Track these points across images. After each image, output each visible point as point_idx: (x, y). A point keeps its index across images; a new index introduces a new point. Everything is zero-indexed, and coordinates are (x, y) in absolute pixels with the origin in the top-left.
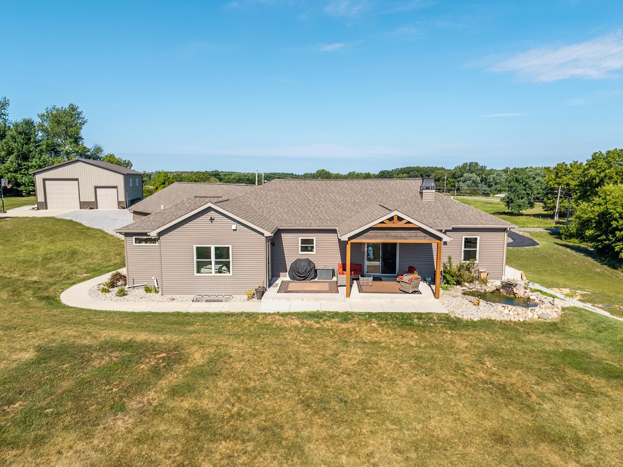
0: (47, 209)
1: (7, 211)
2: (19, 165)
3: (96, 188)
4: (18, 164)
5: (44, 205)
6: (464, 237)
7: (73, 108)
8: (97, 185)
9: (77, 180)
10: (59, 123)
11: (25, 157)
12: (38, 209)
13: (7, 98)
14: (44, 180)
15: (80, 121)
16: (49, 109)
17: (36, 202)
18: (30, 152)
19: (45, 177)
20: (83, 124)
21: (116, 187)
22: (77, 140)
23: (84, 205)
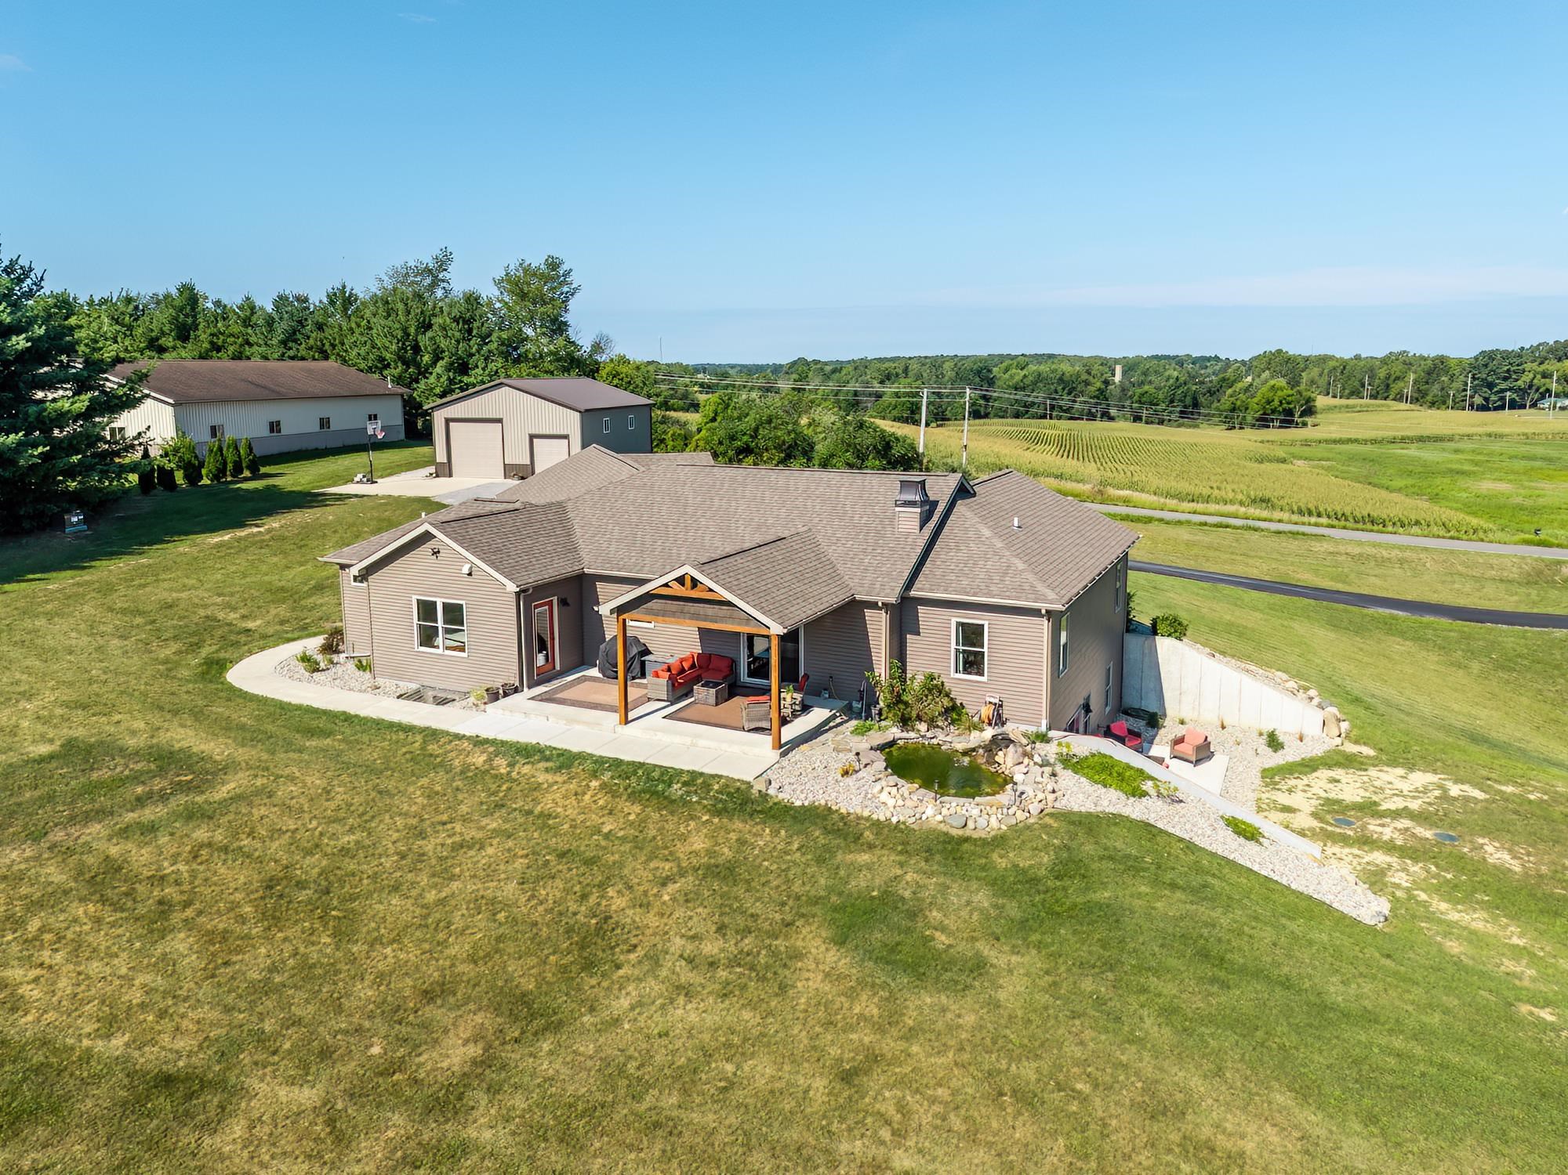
0: (450, 476)
1: (379, 480)
2: (451, 381)
3: (532, 437)
4: (449, 379)
5: (445, 470)
6: (954, 621)
7: (553, 264)
8: (534, 432)
9: (500, 421)
10: (523, 296)
11: (464, 368)
12: (437, 476)
13: (449, 250)
14: (448, 421)
15: (565, 289)
16: (511, 267)
17: (432, 461)
18: (472, 355)
19: (450, 416)
20: (572, 295)
21: (566, 437)
22: (558, 327)
23: (510, 471)
